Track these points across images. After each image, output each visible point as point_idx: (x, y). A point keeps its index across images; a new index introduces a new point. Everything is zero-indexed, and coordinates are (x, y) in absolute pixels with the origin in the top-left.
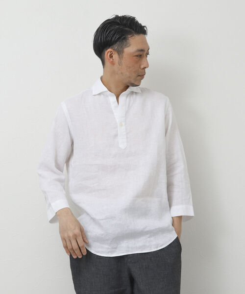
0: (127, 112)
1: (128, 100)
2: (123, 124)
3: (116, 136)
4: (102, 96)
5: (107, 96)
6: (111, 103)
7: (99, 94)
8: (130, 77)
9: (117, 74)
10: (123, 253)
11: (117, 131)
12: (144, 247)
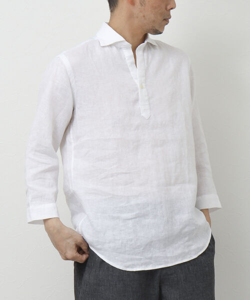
0: (147, 70)
1: (145, 54)
2: (144, 85)
3: (136, 101)
4: (114, 48)
5: (121, 48)
6: (127, 58)
7: (111, 46)
8: (154, 21)
9: (137, 17)
10: (160, 264)
11: (138, 94)
12: (184, 255)
